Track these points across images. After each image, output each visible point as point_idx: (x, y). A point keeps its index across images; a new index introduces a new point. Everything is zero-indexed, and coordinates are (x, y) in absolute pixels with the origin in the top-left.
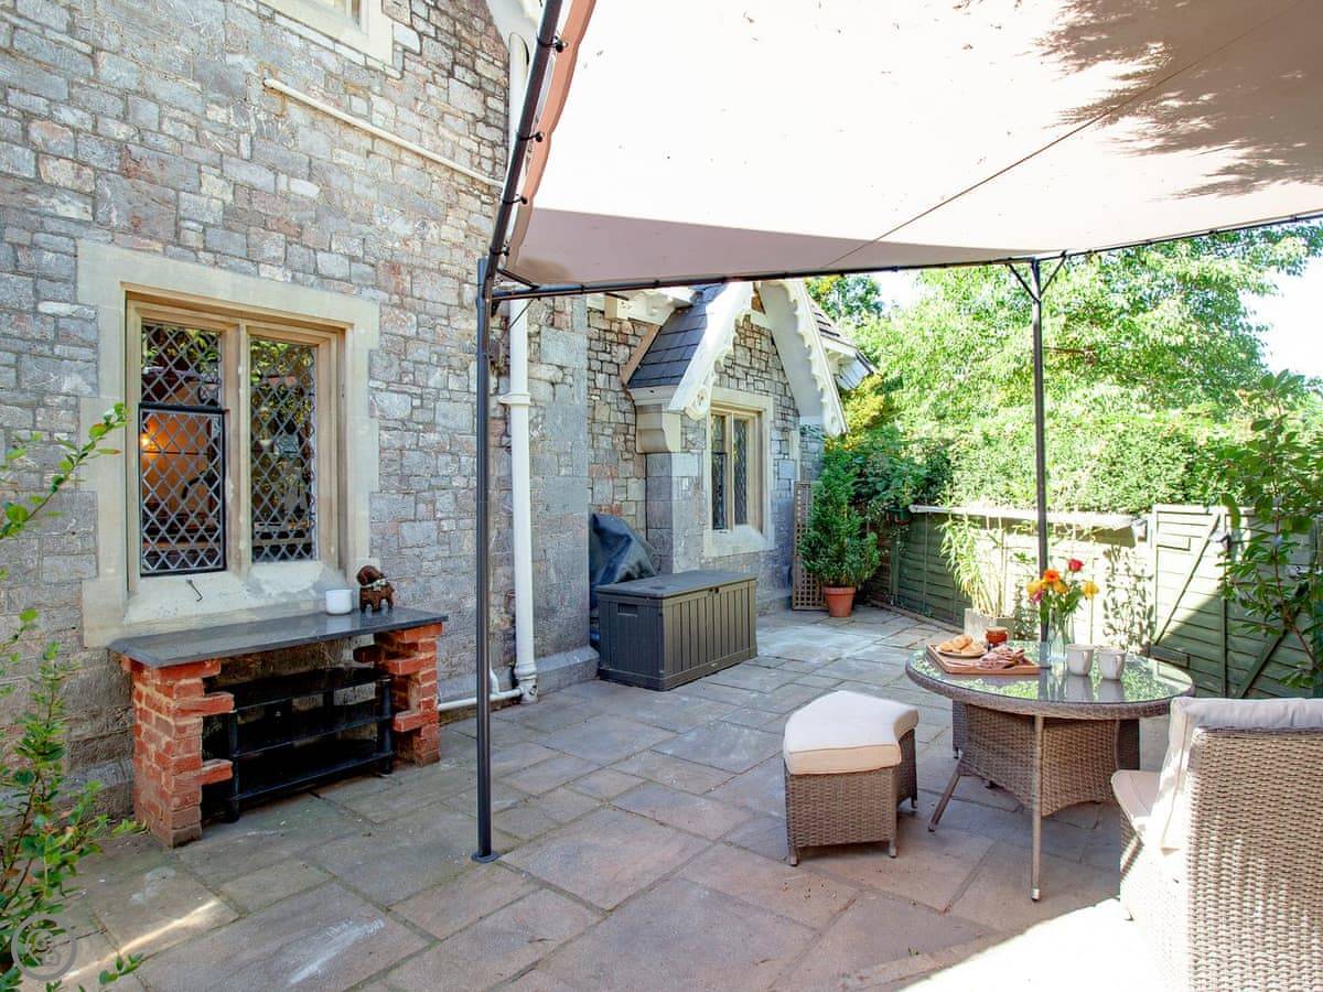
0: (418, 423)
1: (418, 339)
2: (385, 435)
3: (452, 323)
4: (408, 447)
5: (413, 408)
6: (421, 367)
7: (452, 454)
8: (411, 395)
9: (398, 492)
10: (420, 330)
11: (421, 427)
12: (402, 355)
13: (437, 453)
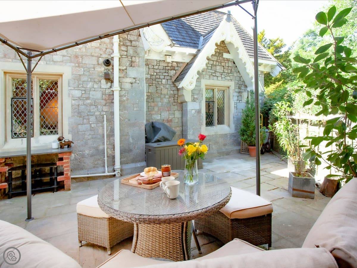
0: (84, 98)
1: (84, 75)
2: (73, 102)
3: (95, 69)
4: (80, 104)
5: (82, 94)
6: (85, 82)
7: (95, 106)
8: (81, 90)
9: (77, 117)
10: (85, 73)
11: (85, 99)
12: (79, 80)
13: (90, 105)
